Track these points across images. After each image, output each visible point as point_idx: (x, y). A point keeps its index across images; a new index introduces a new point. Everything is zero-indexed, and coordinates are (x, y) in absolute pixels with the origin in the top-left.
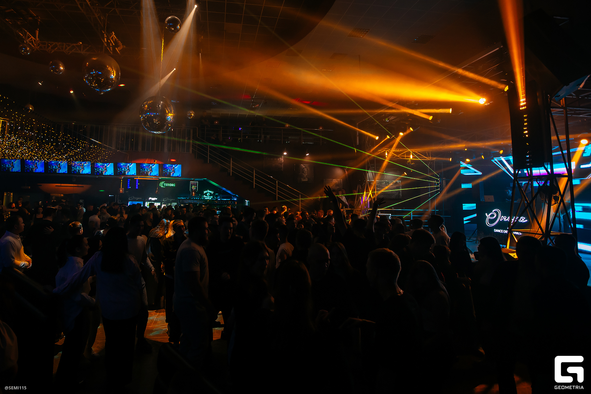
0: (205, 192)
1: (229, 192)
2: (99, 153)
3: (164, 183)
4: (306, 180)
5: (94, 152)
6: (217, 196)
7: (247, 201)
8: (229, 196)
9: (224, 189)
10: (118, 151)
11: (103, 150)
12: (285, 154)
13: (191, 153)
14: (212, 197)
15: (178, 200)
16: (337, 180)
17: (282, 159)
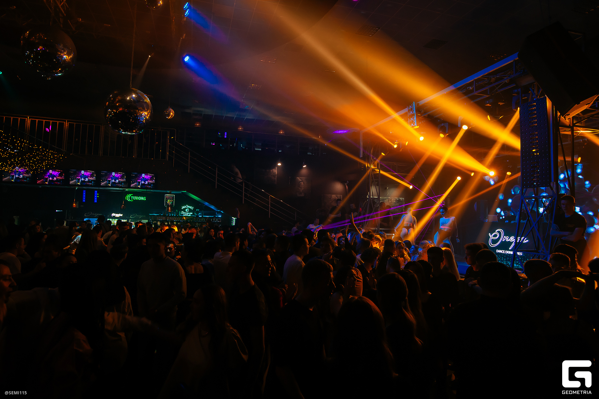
0: (183, 207)
1: (213, 207)
2: (45, 156)
3: (132, 196)
4: (303, 195)
5: (38, 155)
6: (198, 212)
7: (234, 218)
8: (213, 213)
9: (207, 204)
10: (71, 154)
11: (51, 153)
12: (279, 164)
13: (168, 160)
14: (192, 213)
15: (150, 217)
16: (337, 196)
17: (275, 171)
